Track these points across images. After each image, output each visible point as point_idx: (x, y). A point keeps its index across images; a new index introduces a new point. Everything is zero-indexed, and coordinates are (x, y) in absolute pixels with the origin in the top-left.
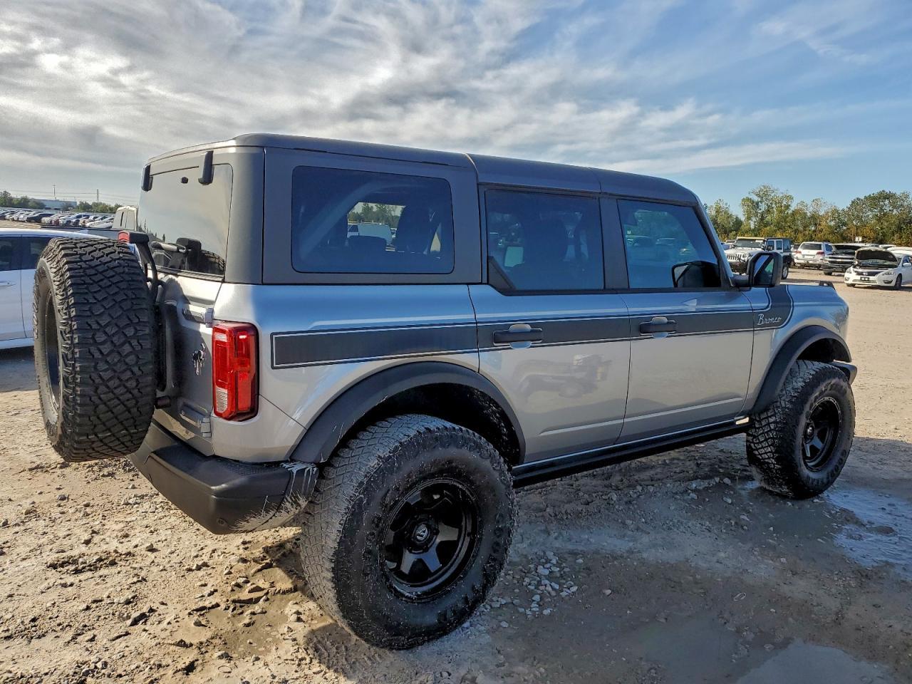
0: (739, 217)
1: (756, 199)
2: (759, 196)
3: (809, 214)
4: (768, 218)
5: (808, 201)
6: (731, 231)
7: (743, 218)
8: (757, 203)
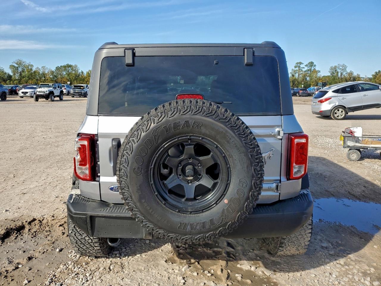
0: (10, 74)
1: (16, 65)
2: (18, 65)
3: (41, 73)
4: (23, 74)
5: (40, 67)
6: (7, 80)
7: (11, 74)
8: (17, 67)
